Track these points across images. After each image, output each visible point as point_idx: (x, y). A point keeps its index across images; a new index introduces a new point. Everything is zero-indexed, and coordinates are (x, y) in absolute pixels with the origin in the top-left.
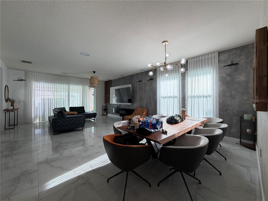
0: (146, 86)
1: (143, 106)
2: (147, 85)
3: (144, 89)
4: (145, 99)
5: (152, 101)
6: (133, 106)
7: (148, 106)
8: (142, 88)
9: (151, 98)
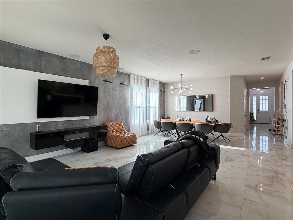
0: (116, 91)
1: (110, 119)
2: (116, 89)
3: (113, 94)
4: (114, 109)
5: (123, 111)
6: (91, 120)
7: (118, 117)
8: (109, 93)
9: (122, 107)
